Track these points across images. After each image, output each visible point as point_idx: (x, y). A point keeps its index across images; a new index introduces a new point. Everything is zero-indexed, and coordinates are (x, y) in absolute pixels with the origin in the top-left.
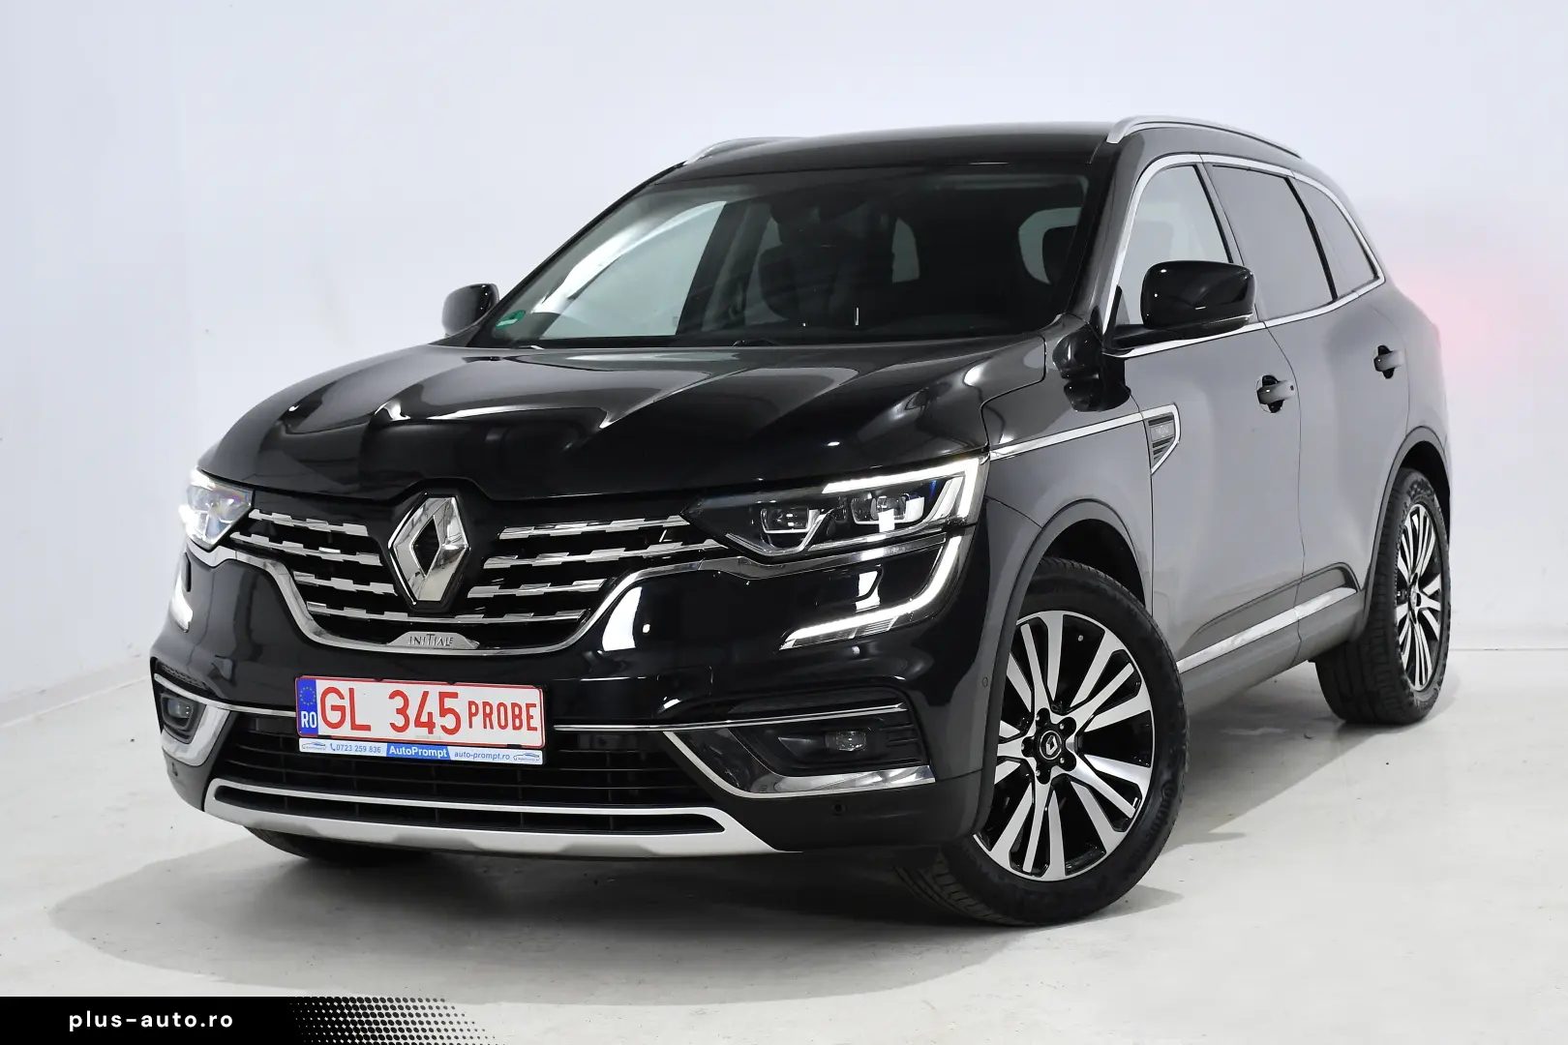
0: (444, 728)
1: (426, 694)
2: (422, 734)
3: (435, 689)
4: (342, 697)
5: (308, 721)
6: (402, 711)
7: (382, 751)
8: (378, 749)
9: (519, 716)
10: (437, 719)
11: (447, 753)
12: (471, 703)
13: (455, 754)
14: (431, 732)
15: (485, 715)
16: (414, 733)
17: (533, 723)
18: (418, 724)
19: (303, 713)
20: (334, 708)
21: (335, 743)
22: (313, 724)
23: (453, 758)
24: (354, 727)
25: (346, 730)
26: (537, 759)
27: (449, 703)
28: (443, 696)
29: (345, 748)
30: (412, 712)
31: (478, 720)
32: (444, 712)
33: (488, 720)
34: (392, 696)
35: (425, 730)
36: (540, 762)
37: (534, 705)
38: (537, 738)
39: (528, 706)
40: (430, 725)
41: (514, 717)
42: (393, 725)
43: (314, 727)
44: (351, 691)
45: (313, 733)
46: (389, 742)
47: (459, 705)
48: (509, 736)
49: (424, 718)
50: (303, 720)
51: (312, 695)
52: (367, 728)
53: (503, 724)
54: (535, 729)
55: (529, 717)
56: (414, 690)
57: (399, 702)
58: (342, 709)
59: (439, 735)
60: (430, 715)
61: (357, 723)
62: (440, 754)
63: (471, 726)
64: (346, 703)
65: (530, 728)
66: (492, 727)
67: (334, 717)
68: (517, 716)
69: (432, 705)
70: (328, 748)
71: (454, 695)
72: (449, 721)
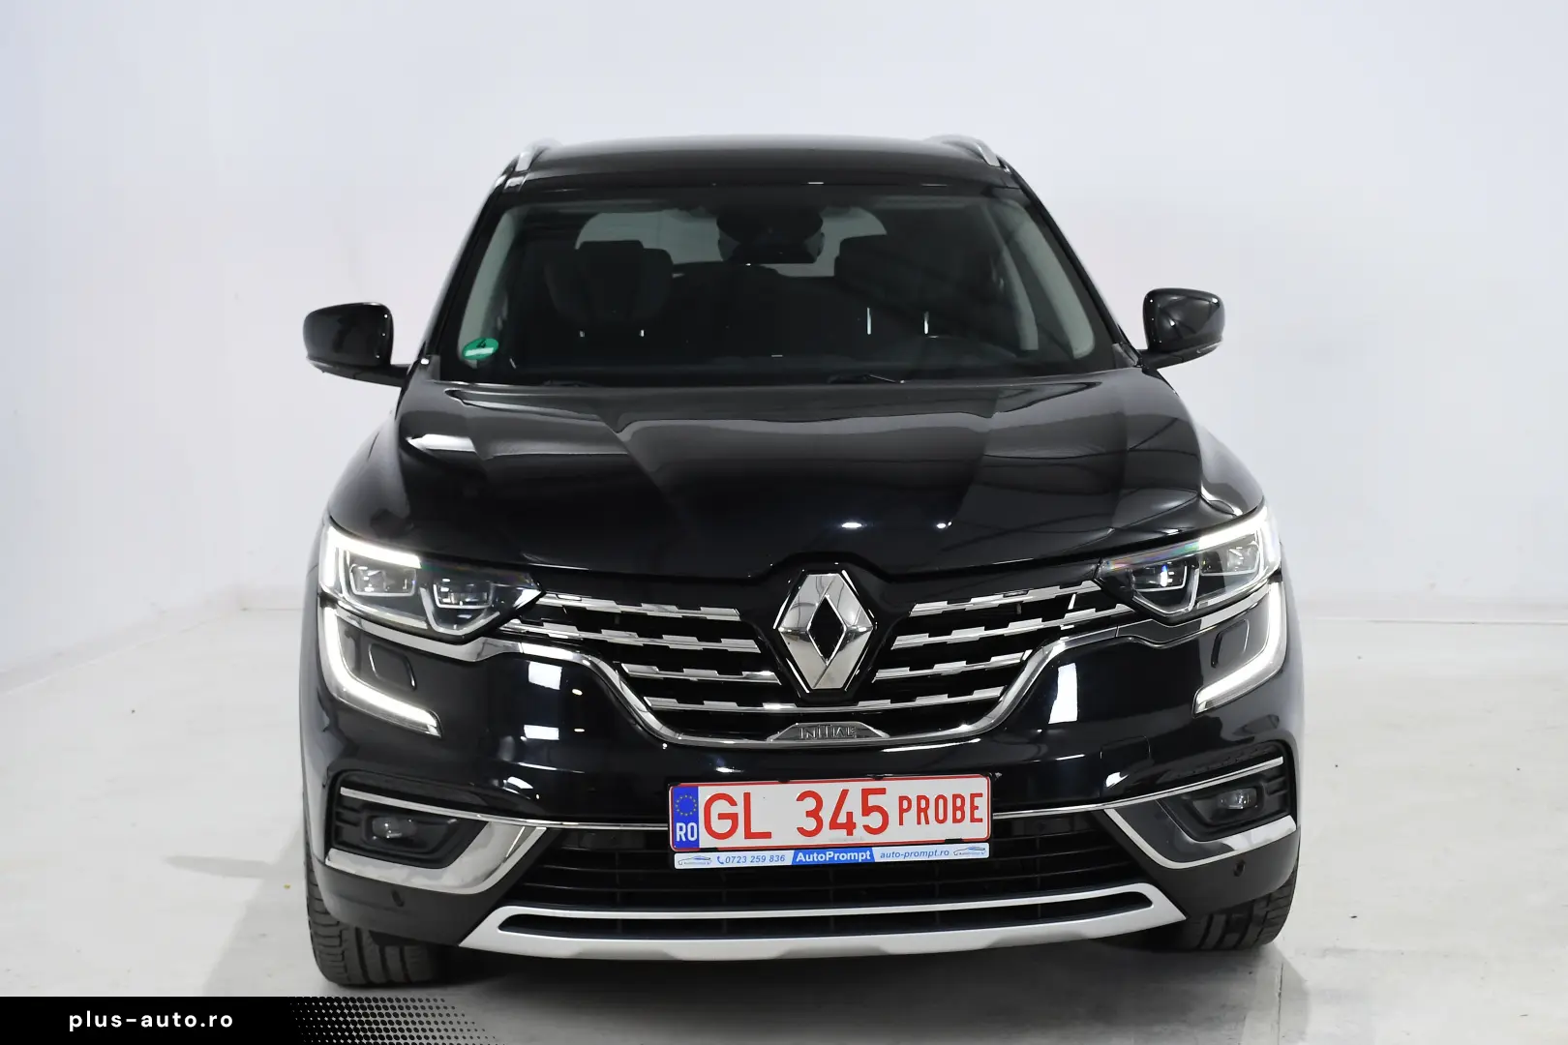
0: (867, 828)
1: (844, 793)
2: (840, 837)
3: (855, 787)
4: (733, 803)
5: (686, 835)
6: (814, 814)
7: (787, 859)
8: (782, 858)
9: (962, 809)
10: (860, 820)
11: (872, 855)
12: (902, 799)
13: (880, 855)
14: (850, 833)
15: (919, 810)
16: (827, 836)
17: (977, 814)
18: (834, 825)
19: (678, 825)
20: (722, 816)
21: (723, 855)
22: (692, 836)
23: (878, 859)
24: (749, 835)
25: (738, 839)
26: (983, 852)
27: (873, 800)
28: (866, 793)
29: (736, 860)
30: (826, 815)
31: (911, 816)
32: (867, 810)
33: (922, 814)
34: (801, 798)
35: (844, 832)
36: (986, 855)
37: (980, 795)
38: (983, 830)
39: (973, 796)
40: (850, 826)
41: (955, 809)
42: (801, 831)
43: (693, 839)
44: (747, 796)
45: (693, 847)
46: (797, 849)
47: (889, 802)
48: (950, 830)
49: (842, 819)
50: (678, 833)
51: (694, 805)
52: (768, 835)
53: (941, 817)
54: (981, 820)
55: (974, 808)
56: (829, 790)
57: (810, 804)
58: (734, 817)
59: (860, 836)
60: (850, 815)
61: (754, 829)
62: (861, 857)
63: (901, 823)
64: (740, 810)
65: (973, 820)
66: (927, 822)
67: (723, 826)
68: (959, 808)
69: (853, 804)
70: (713, 861)
71: (882, 791)
72: (875, 820)
